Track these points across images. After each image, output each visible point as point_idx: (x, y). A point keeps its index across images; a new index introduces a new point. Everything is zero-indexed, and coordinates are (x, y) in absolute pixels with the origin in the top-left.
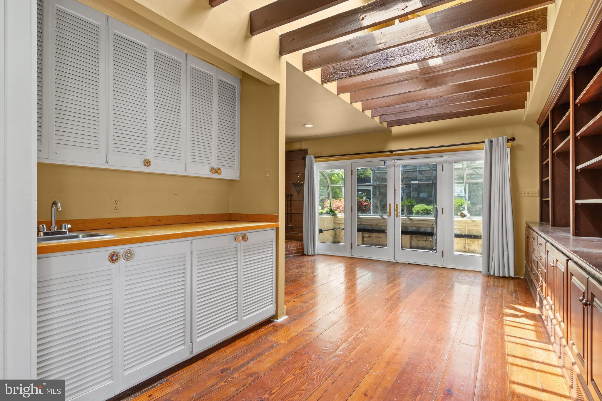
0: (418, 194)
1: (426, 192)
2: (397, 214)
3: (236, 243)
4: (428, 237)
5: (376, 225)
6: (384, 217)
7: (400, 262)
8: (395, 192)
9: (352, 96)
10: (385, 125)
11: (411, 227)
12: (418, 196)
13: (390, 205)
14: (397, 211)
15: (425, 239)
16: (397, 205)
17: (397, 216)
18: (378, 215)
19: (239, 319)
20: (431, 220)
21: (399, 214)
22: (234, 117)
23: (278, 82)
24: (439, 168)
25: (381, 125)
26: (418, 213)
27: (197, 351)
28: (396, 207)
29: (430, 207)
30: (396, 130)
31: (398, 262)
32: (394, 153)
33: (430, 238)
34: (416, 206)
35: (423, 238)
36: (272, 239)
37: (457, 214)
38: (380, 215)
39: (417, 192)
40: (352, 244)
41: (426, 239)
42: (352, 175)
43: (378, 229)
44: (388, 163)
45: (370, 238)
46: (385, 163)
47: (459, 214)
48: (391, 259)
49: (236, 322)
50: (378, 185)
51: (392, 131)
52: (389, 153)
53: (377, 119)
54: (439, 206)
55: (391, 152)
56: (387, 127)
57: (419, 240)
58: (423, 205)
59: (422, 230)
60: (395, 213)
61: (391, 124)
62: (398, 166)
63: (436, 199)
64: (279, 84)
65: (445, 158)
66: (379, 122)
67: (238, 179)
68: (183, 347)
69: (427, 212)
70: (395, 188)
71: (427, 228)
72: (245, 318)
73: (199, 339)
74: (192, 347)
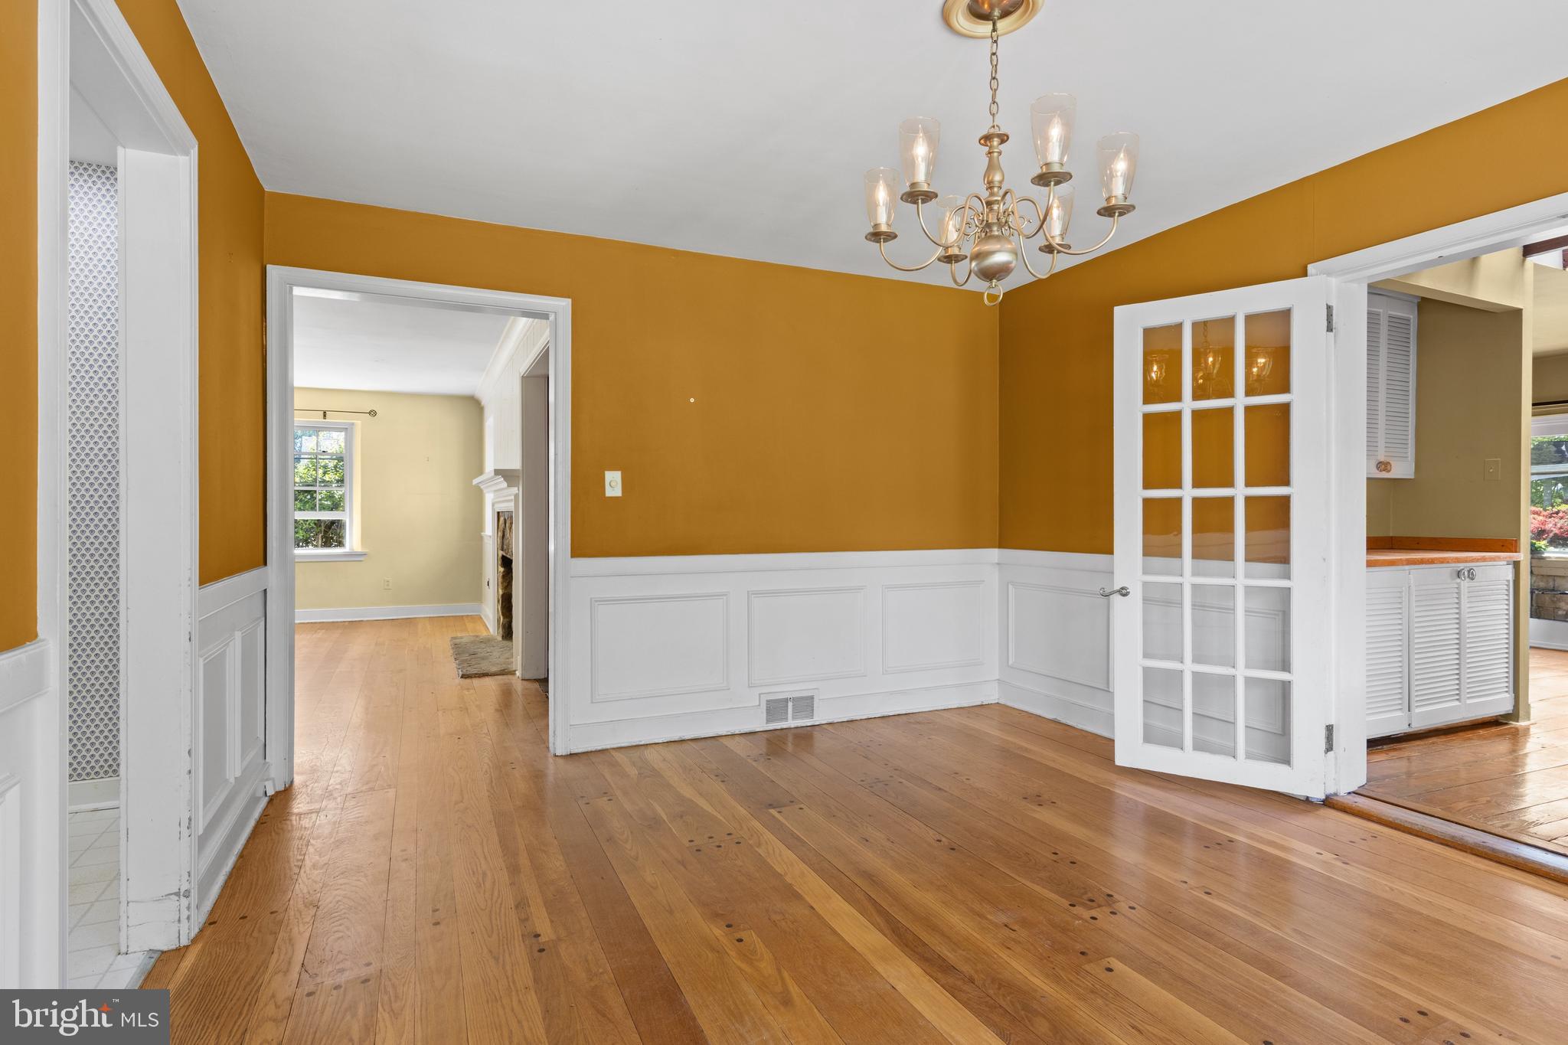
3: (1458, 580)
19: (1463, 701)
23: (1520, 307)
27: (1418, 725)
36: (1509, 581)
49: (1457, 703)
64: (1521, 310)
67: (1413, 477)
68: (1399, 714)
72: (1469, 702)
73: (1418, 710)
74: (1410, 717)
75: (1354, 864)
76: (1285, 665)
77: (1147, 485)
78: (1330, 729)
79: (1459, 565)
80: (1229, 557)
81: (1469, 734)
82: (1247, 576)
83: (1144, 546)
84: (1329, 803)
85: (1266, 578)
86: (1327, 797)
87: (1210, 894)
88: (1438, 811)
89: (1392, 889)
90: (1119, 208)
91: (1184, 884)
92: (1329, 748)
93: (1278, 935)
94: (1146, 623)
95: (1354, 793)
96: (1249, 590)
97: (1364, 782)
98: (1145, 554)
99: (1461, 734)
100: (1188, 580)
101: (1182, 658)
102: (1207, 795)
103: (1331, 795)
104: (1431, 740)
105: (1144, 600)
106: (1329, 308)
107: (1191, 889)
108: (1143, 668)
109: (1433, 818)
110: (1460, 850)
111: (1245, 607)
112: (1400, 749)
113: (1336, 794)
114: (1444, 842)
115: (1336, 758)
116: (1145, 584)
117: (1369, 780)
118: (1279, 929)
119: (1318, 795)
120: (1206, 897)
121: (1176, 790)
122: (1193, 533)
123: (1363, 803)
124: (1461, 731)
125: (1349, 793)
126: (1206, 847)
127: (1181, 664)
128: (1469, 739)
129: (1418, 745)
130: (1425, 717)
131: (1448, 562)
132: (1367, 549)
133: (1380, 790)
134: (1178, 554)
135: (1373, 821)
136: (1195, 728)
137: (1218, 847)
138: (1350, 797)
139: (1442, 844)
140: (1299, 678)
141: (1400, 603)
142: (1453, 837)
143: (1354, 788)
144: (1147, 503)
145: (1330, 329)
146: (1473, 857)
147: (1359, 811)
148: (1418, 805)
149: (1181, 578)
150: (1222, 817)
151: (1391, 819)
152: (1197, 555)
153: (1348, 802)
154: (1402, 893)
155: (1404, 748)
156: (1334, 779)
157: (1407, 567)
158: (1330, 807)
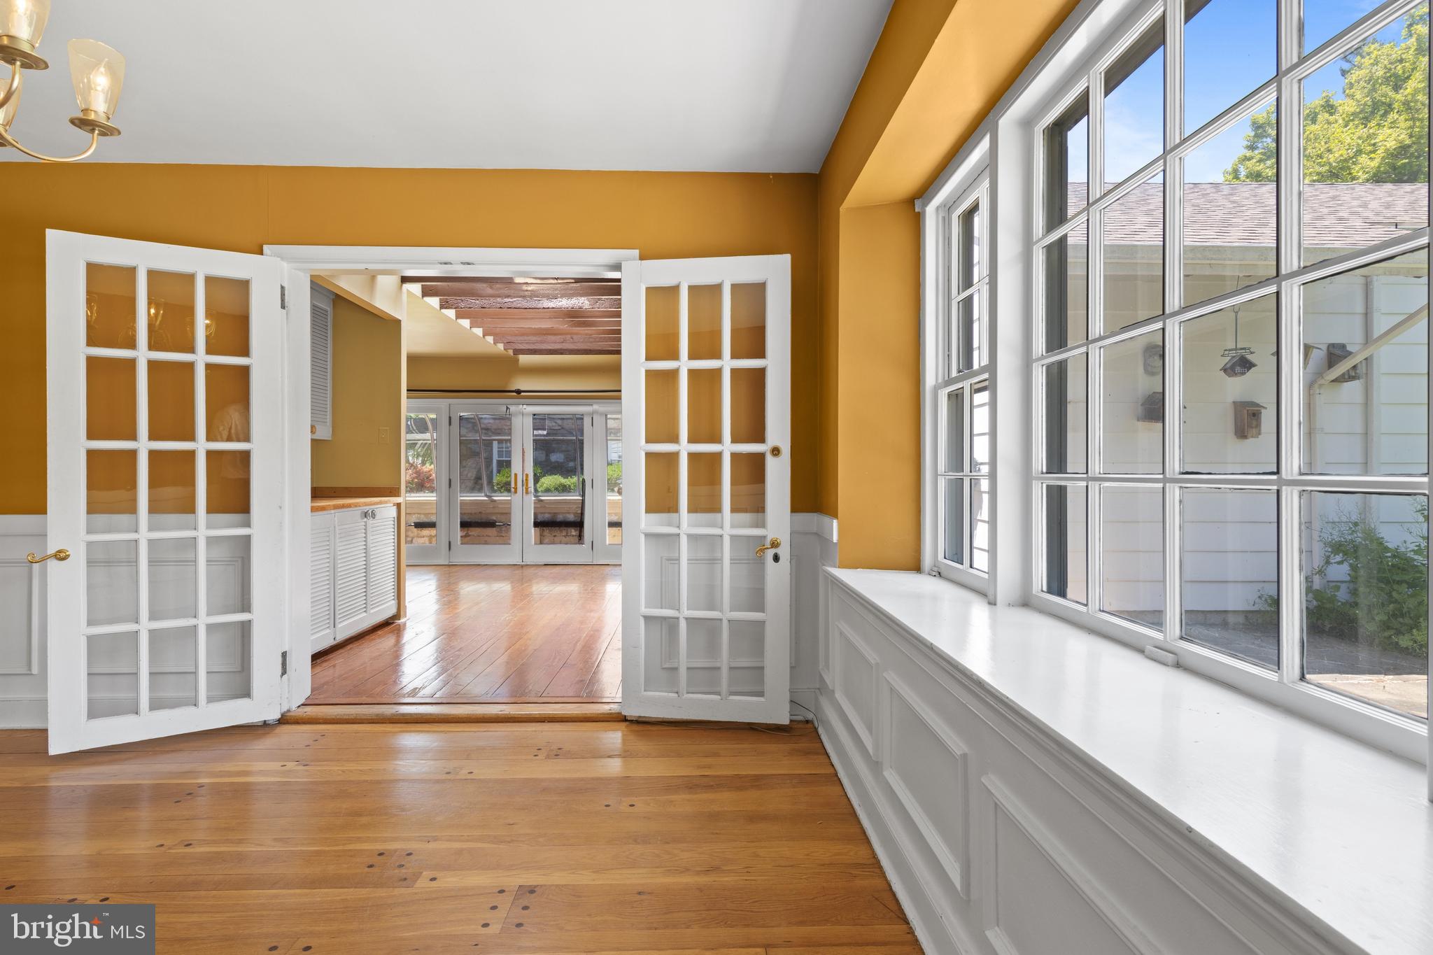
0: (547, 455)
1: (562, 452)
2: (527, 489)
3: (365, 519)
4: (569, 529)
5: (480, 513)
6: (495, 498)
7: (532, 563)
8: (523, 455)
9: (471, 323)
10: (511, 352)
11: (542, 513)
12: (548, 459)
13: (516, 475)
14: (527, 485)
15: (564, 533)
16: (527, 475)
17: (527, 493)
18: (483, 494)
19: (368, 611)
20: (574, 502)
21: (529, 489)
22: (325, 352)
23: (400, 318)
24: (587, 421)
25: (505, 352)
26: (548, 490)
27: (341, 637)
28: (525, 479)
29: (572, 481)
30: (524, 359)
31: (528, 563)
32: (522, 394)
33: (573, 530)
34: (543, 480)
35: (561, 531)
36: (394, 518)
37: (613, 490)
38: (486, 496)
39: (544, 452)
40: (450, 543)
41: (567, 533)
42: (450, 424)
43: (483, 521)
44: (513, 408)
45: (469, 538)
46: (507, 408)
47: (616, 489)
48: (518, 561)
49: (365, 614)
50: (483, 440)
51: (518, 360)
52: (515, 394)
53: (501, 346)
54: (587, 476)
55: (518, 392)
56: (512, 354)
57: (555, 536)
58: (556, 476)
59: (560, 518)
60: (524, 488)
61: (517, 352)
62: (528, 414)
63: (582, 465)
64: (400, 321)
65: (596, 407)
66: (503, 349)
67: (330, 439)
68: (328, 631)
69: (564, 489)
70: (523, 449)
71: (568, 515)
72: (372, 611)
73: (340, 626)
74: (335, 633)
75: (313, 763)
76: (246, 606)
77: (91, 435)
78: (284, 655)
79: (365, 508)
80: (190, 508)
81: (372, 636)
82: (209, 527)
83: (89, 503)
84: (284, 720)
85: (228, 528)
86: (282, 715)
87: (191, 844)
88: (364, 699)
89: (343, 771)
90: (101, 127)
91: (161, 848)
92: (284, 672)
93: (262, 851)
94: (90, 587)
95: (303, 705)
96: (211, 541)
97: (309, 693)
98: (90, 511)
99: (367, 637)
100: (144, 535)
101: (137, 618)
102: (168, 752)
103: (285, 712)
104: (349, 647)
105: (88, 562)
106: (282, 288)
107: (170, 849)
108: (87, 637)
109: (362, 706)
110: (383, 723)
111: (207, 558)
112: (329, 660)
113: (289, 711)
114: (370, 721)
115: (289, 679)
116: (90, 545)
117: (313, 691)
118: (262, 845)
119: (273, 715)
120: (188, 850)
121: (130, 759)
122: (149, 488)
123: (311, 711)
124: (367, 635)
125: (299, 706)
126: (176, 802)
127: (137, 625)
128: (373, 640)
129: (341, 654)
130: (346, 629)
131: (360, 506)
132: (312, 497)
133: (322, 696)
134: (133, 510)
135: (320, 723)
136: (152, 687)
137: (189, 797)
138: (300, 710)
139: (370, 723)
140: (258, 616)
141: (328, 541)
142: (378, 715)
143: (302, 701)
144: (91, 454)
145: (283, 307)
146: (391, 725)
147: (309, 719)
148: (351, 699)
149: (136, 534)
150: (187, 767)
151: (334, 717)
152: (153, 510)
153: (300, 714)
154: (351, 771)
155: (332, 658)
156: (287, 698)
157: (333, 511)
158: (284, 724)
